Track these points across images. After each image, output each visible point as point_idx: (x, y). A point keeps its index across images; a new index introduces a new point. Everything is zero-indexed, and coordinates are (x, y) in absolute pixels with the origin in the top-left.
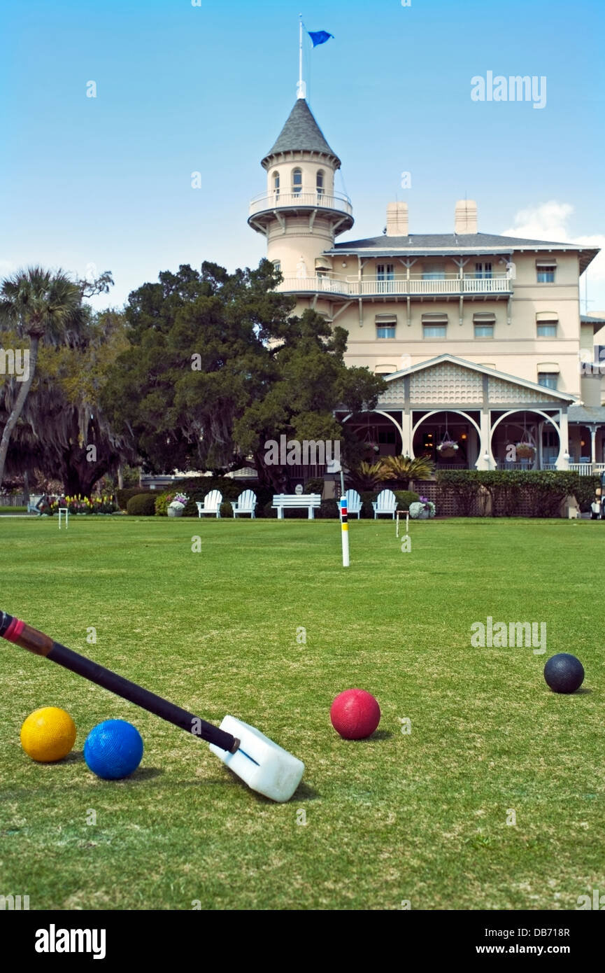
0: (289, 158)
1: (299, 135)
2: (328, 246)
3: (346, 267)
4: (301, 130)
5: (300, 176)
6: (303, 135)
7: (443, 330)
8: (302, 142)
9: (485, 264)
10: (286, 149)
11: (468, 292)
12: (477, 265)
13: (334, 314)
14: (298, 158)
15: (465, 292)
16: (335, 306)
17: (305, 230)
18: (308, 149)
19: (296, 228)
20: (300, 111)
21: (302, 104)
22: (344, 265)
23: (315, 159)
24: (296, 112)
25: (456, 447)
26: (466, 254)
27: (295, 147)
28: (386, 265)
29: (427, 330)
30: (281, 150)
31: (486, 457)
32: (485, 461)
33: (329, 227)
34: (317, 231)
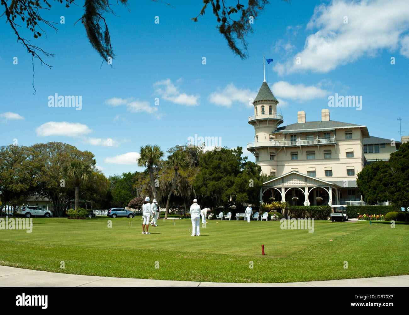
0: (260, 102)
1: (263, 95)
2: (274, 130)
3: (281, 136)
4: (264, 93)
5: (264, 108)
6: (265, 95)
7: (313, 156)
8: (264, 97)
9: (327, 134)
10: (259, 100)
11: (320, 143)
12: (324, 134)
13: (277, 152)
14: (263, 102)
15: (319, 144)
16: (277, 149)
17: (265, 125)
18: (266, 99)
19: (263, 125)
20: (264, 86)
21: (265, 84)
22: (280, 136)
23: (268, 102)
24: (263, 86)
25: (298, 198)
26: (319, 131)
27: (261, 99)
28: (294, 136)
29: (308, 156)
30: (257, 100)
31: (306, 201)
32: (307, 203)
33: (274, 124)
34: (269, 126)
